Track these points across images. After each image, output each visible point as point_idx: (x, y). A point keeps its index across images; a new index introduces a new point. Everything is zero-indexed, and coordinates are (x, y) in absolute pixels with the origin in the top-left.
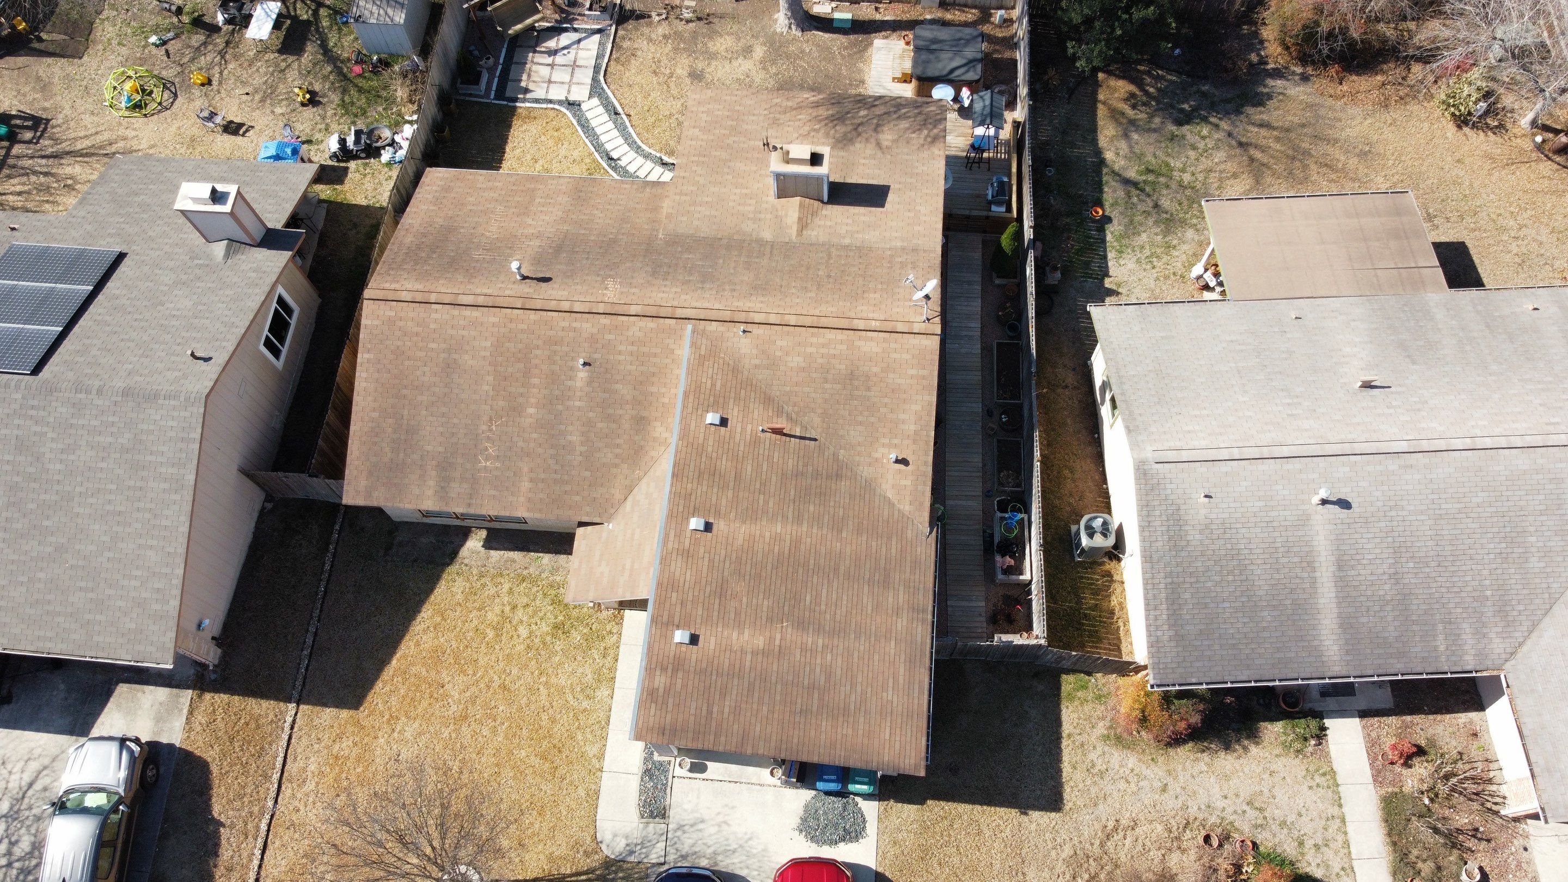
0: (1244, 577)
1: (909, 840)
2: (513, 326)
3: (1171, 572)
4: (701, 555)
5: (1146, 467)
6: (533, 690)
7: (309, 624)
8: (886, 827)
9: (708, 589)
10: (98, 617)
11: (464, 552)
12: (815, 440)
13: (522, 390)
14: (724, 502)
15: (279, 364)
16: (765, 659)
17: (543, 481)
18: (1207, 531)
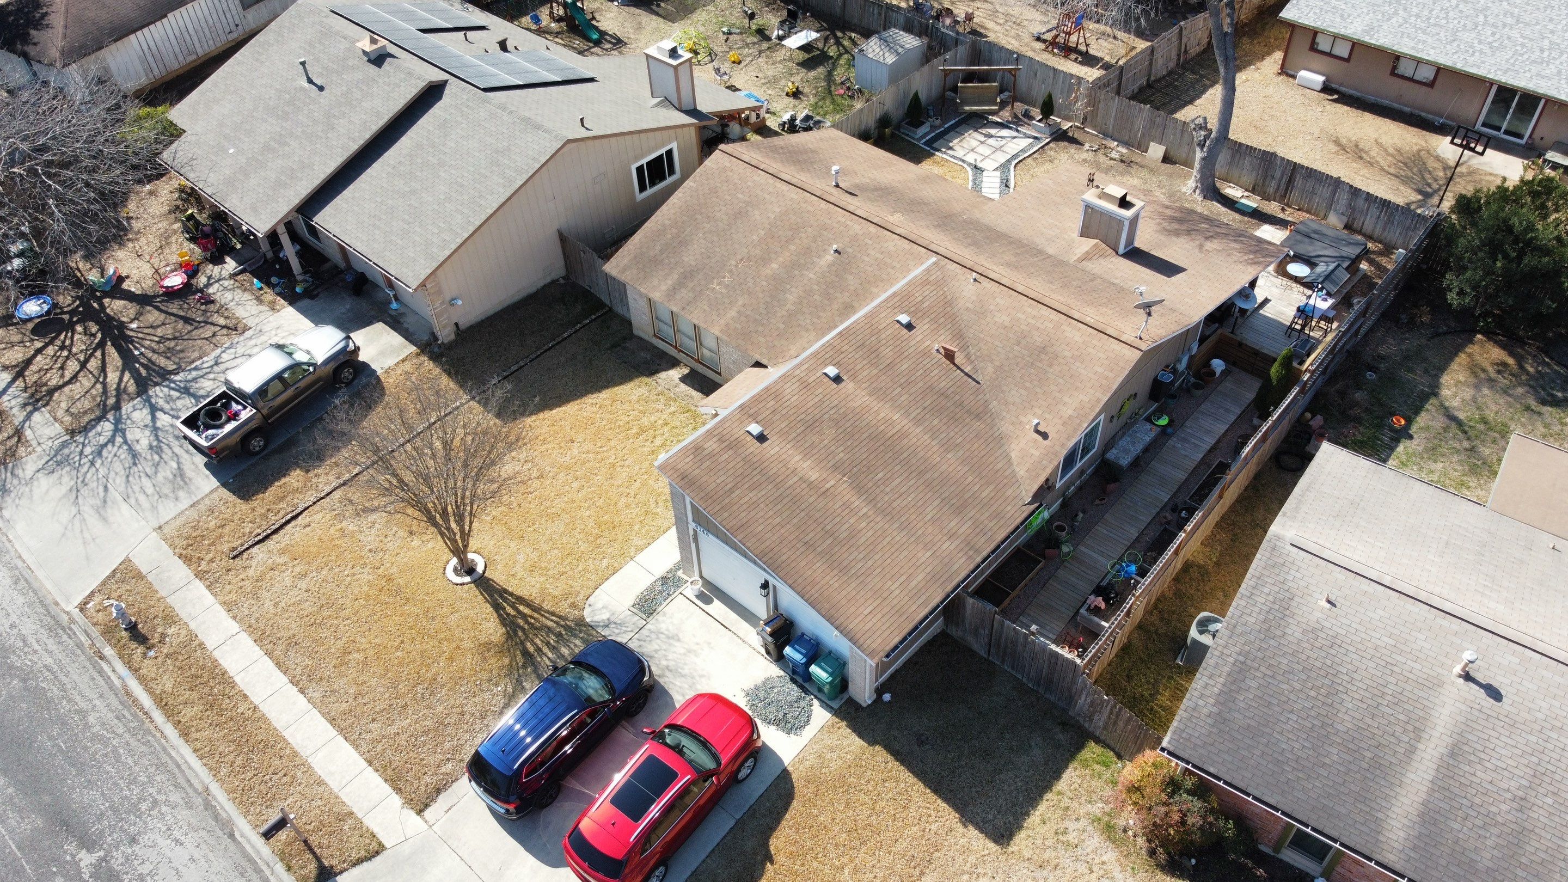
0: (1329, 701)
1: (835, 764)
2: (804, 205)
3: (1249, 652)
4: (817, 393)
5: (1278, 543)
6: (631, 479)
7: (522, 359)
8: (822, 740)
9: (803, 416)
10: (399, 241)
11: (663, 375)
12: (979, 383)
13: (778, 249)
14: (865, 373)
15: (640, 197)
16: (808, 489)
17: (747, 316)
18: (1311, 635)
